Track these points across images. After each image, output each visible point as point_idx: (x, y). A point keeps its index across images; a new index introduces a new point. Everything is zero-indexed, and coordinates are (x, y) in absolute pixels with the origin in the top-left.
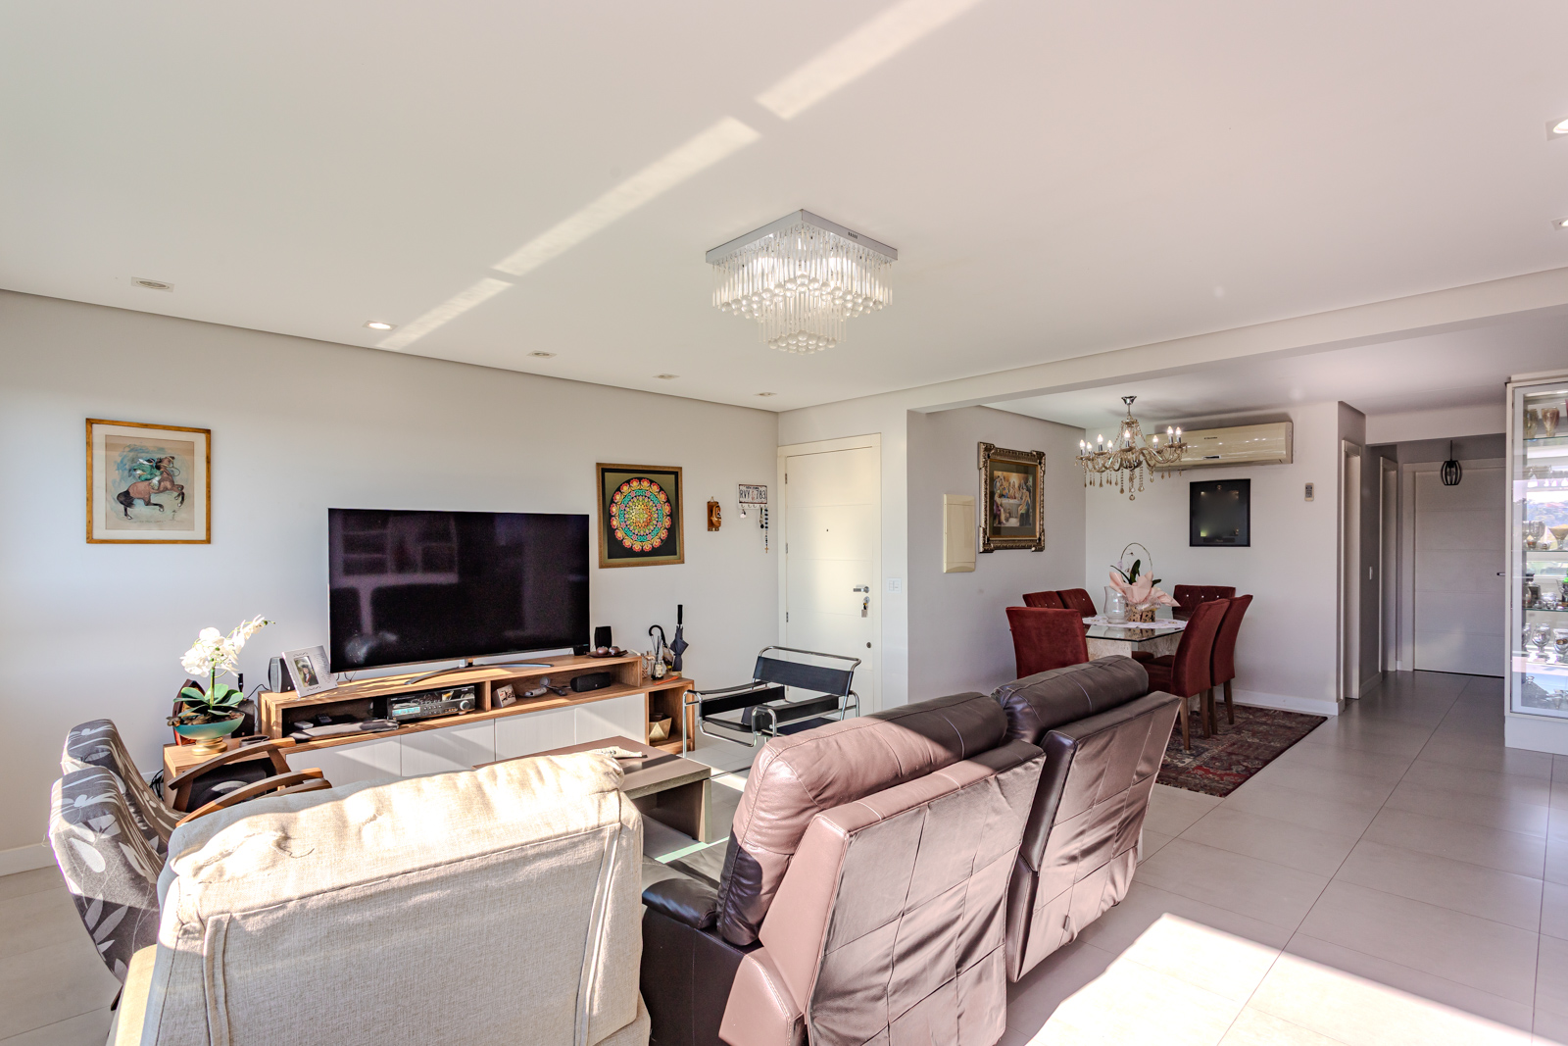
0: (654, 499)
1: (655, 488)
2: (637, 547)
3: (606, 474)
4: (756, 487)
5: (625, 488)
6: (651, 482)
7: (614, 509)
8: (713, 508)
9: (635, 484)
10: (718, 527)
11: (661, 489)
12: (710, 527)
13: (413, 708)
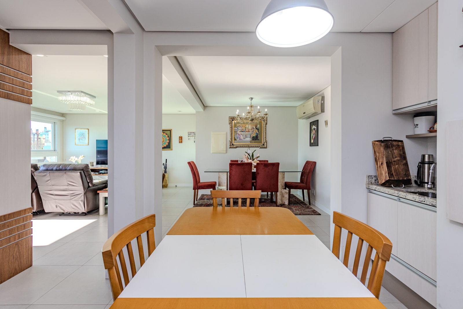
0: (165, 136)
1: (165, 134)
4: (194, 133)
8: (181, 138)
10: (182, 142)
11: (166, 134)
12: (180, 142)
13: (103, 172)
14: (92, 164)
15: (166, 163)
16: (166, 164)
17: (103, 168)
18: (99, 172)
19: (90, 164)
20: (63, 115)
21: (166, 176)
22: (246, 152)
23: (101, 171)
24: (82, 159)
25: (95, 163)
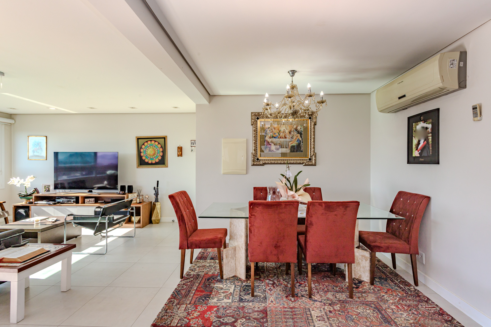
0: (156, 147)
1: (157, 143)
2: (150, 162)
3: (139, 140)
5: (146, 144)
6: (155, 141)
7: (142, 150)
8: (180, 149)
9: (149, 142)
10: (181, 155)
11: (159, 143)
12: (178, 156)
13: (61, 200)
14: (47, 189)
15: (158, 186)
16: (158, 189)
17: (62, 195)
18: (55, 201)
19: (45, 188)
20: (10, 116)
21: (156, 206)
22: (283, 175)
23: (58, 199)
24: (32, 180)
25: (52, 187)
